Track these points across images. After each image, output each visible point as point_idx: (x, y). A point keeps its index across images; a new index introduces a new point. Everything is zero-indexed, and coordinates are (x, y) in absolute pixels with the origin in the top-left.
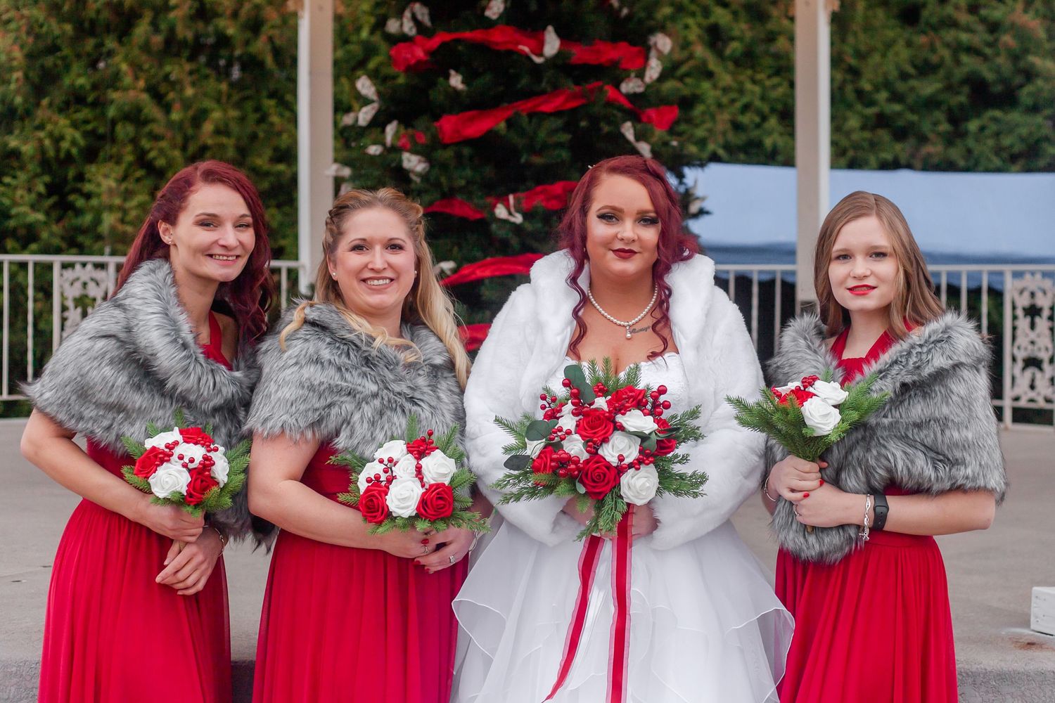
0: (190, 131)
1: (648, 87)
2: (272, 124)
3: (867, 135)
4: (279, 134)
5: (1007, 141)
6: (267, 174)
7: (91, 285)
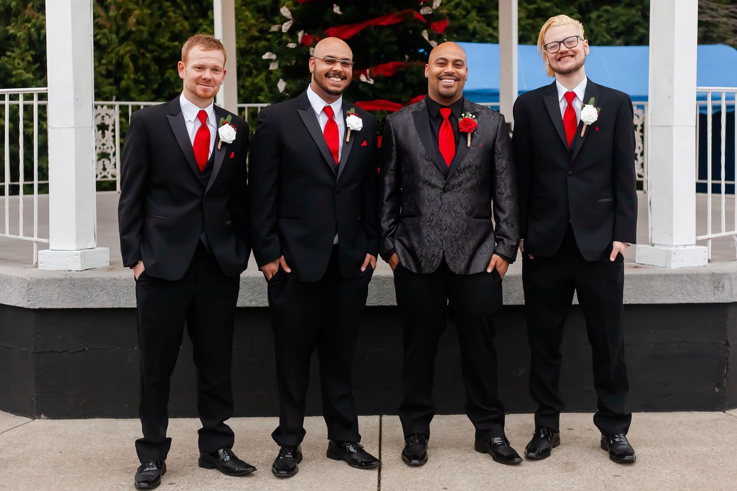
0: (121, 23)
1: (434, 11)
2: (170, 17)
3: (530, 21)
4: (174, 24)
5: (614, 25)
6: (168, 48)
7: (106, 118)
